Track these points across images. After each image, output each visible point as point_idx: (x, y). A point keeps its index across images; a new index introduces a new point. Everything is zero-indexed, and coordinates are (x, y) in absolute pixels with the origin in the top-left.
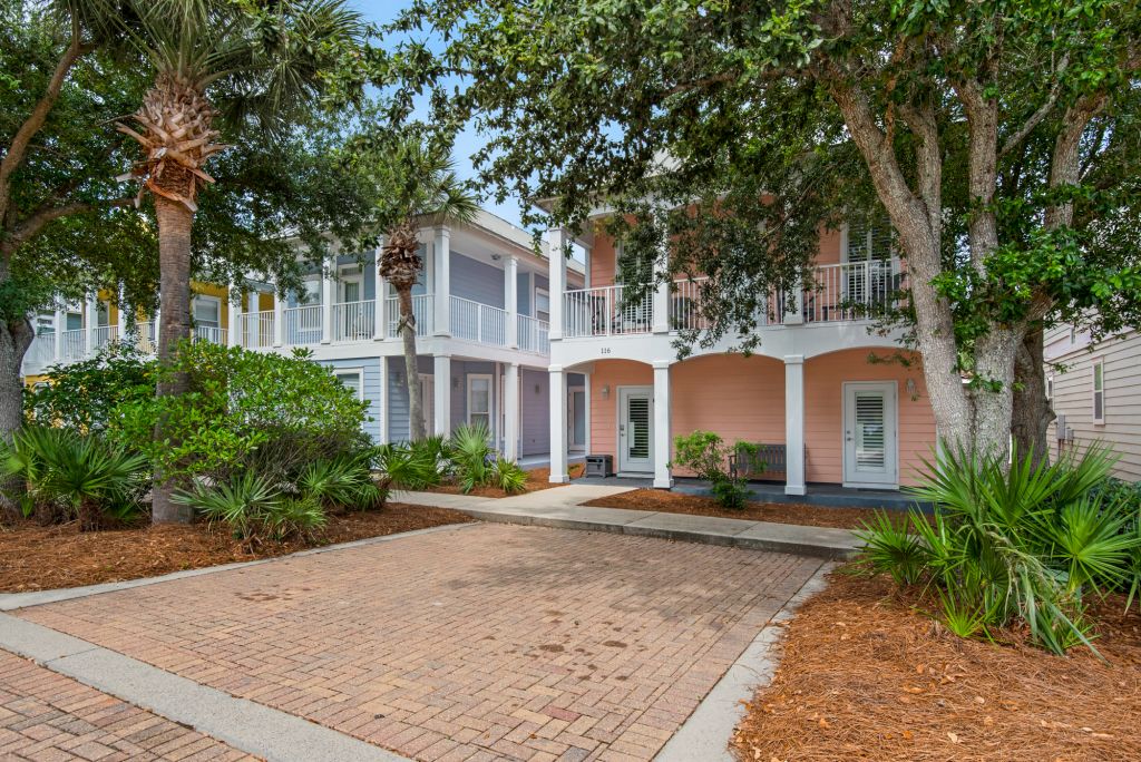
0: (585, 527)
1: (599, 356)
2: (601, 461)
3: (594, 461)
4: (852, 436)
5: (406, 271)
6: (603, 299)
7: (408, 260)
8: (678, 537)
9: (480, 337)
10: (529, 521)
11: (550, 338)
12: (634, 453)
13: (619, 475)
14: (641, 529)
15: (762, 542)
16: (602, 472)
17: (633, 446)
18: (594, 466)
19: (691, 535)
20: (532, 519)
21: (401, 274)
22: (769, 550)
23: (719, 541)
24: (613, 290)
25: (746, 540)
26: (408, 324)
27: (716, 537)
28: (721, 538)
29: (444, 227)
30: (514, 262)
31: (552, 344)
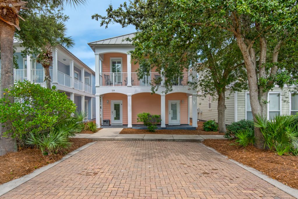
0: (132, 140)
1: (111, 92)
2: (108, 121)
3: (106, 121)
4: (170, 113)
5: (48, 61)
6: (109, 76)
7: (49, 58)
8: (159, 140)
9: (64, 85)
10: (113, 140)
11: (96, 86)
12: (115, 119)
13: (111, 125)
14: (149, 139)
15: (181, 139)
16: (108, 124)
17: (115, 117)
18: (105, 123)
19: (163, 139)
20: (114, 139)
21: (47, 62)
22: (183, 141)
23: (170, 140)
24: (115, 74)
25: (177, 139)
26: (49, 79)
27: (169, 139)
28: (171, 139)
29: (56, 48)
30: (73, 62)
31: (96, 88)
